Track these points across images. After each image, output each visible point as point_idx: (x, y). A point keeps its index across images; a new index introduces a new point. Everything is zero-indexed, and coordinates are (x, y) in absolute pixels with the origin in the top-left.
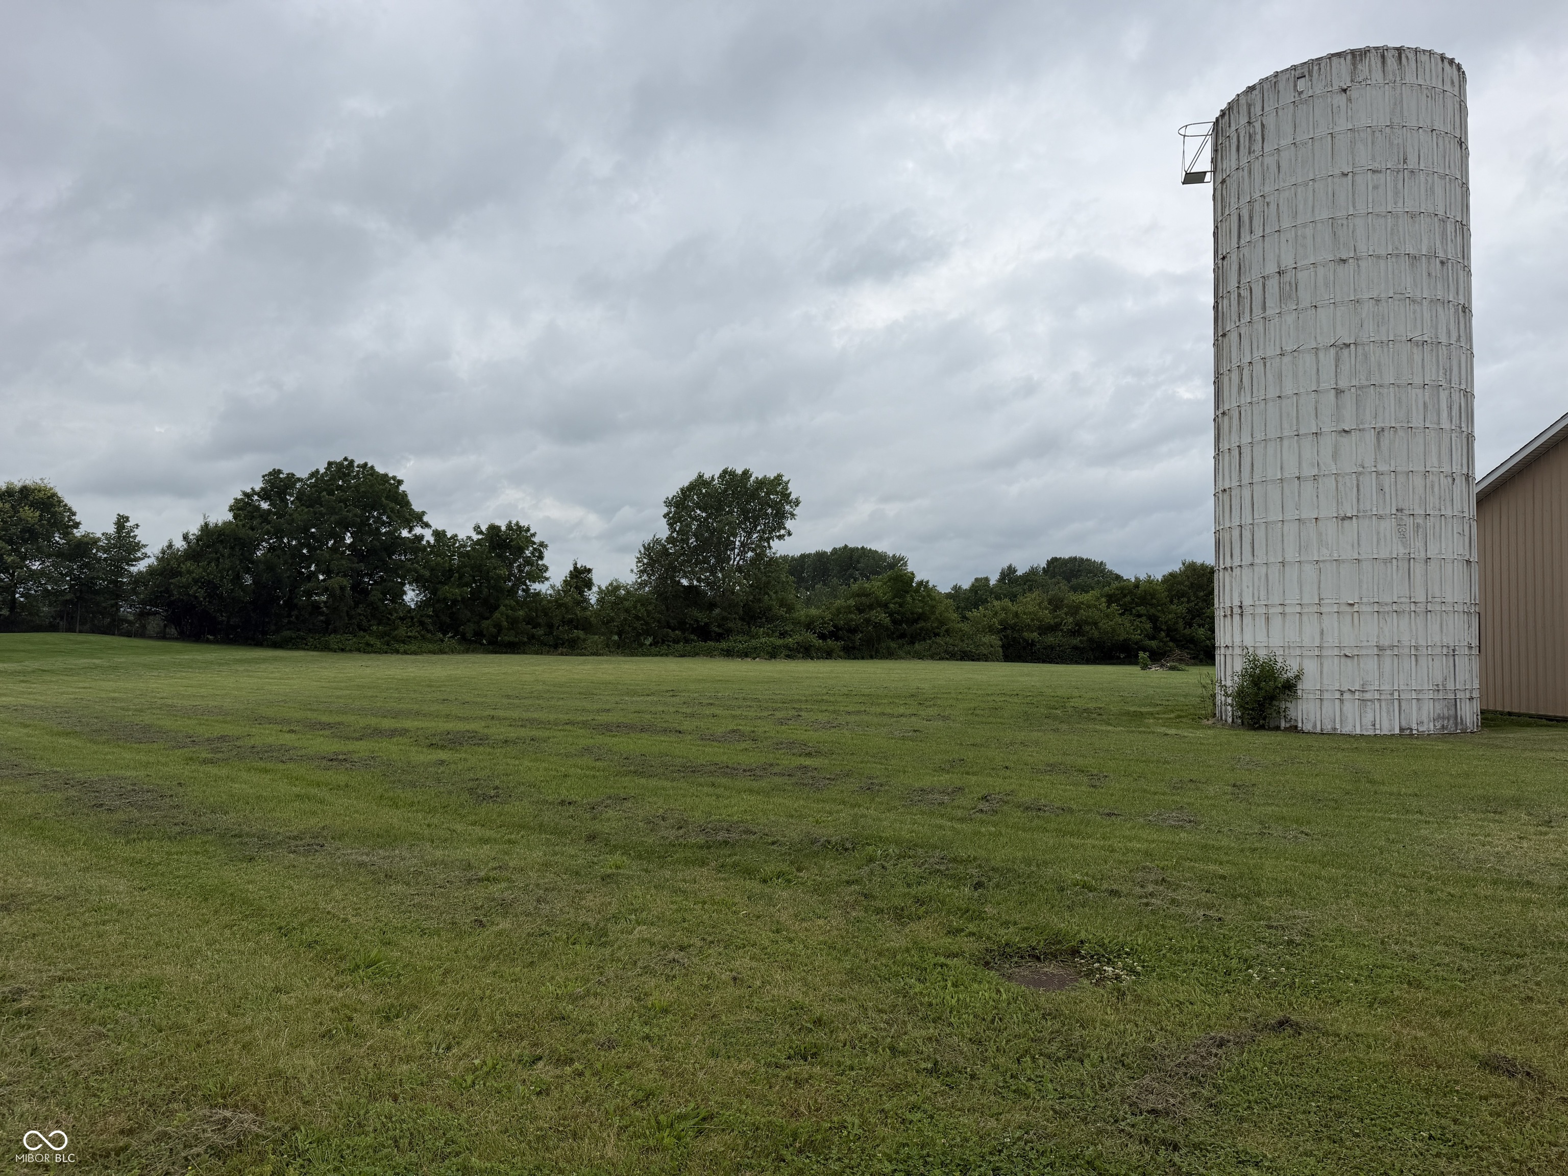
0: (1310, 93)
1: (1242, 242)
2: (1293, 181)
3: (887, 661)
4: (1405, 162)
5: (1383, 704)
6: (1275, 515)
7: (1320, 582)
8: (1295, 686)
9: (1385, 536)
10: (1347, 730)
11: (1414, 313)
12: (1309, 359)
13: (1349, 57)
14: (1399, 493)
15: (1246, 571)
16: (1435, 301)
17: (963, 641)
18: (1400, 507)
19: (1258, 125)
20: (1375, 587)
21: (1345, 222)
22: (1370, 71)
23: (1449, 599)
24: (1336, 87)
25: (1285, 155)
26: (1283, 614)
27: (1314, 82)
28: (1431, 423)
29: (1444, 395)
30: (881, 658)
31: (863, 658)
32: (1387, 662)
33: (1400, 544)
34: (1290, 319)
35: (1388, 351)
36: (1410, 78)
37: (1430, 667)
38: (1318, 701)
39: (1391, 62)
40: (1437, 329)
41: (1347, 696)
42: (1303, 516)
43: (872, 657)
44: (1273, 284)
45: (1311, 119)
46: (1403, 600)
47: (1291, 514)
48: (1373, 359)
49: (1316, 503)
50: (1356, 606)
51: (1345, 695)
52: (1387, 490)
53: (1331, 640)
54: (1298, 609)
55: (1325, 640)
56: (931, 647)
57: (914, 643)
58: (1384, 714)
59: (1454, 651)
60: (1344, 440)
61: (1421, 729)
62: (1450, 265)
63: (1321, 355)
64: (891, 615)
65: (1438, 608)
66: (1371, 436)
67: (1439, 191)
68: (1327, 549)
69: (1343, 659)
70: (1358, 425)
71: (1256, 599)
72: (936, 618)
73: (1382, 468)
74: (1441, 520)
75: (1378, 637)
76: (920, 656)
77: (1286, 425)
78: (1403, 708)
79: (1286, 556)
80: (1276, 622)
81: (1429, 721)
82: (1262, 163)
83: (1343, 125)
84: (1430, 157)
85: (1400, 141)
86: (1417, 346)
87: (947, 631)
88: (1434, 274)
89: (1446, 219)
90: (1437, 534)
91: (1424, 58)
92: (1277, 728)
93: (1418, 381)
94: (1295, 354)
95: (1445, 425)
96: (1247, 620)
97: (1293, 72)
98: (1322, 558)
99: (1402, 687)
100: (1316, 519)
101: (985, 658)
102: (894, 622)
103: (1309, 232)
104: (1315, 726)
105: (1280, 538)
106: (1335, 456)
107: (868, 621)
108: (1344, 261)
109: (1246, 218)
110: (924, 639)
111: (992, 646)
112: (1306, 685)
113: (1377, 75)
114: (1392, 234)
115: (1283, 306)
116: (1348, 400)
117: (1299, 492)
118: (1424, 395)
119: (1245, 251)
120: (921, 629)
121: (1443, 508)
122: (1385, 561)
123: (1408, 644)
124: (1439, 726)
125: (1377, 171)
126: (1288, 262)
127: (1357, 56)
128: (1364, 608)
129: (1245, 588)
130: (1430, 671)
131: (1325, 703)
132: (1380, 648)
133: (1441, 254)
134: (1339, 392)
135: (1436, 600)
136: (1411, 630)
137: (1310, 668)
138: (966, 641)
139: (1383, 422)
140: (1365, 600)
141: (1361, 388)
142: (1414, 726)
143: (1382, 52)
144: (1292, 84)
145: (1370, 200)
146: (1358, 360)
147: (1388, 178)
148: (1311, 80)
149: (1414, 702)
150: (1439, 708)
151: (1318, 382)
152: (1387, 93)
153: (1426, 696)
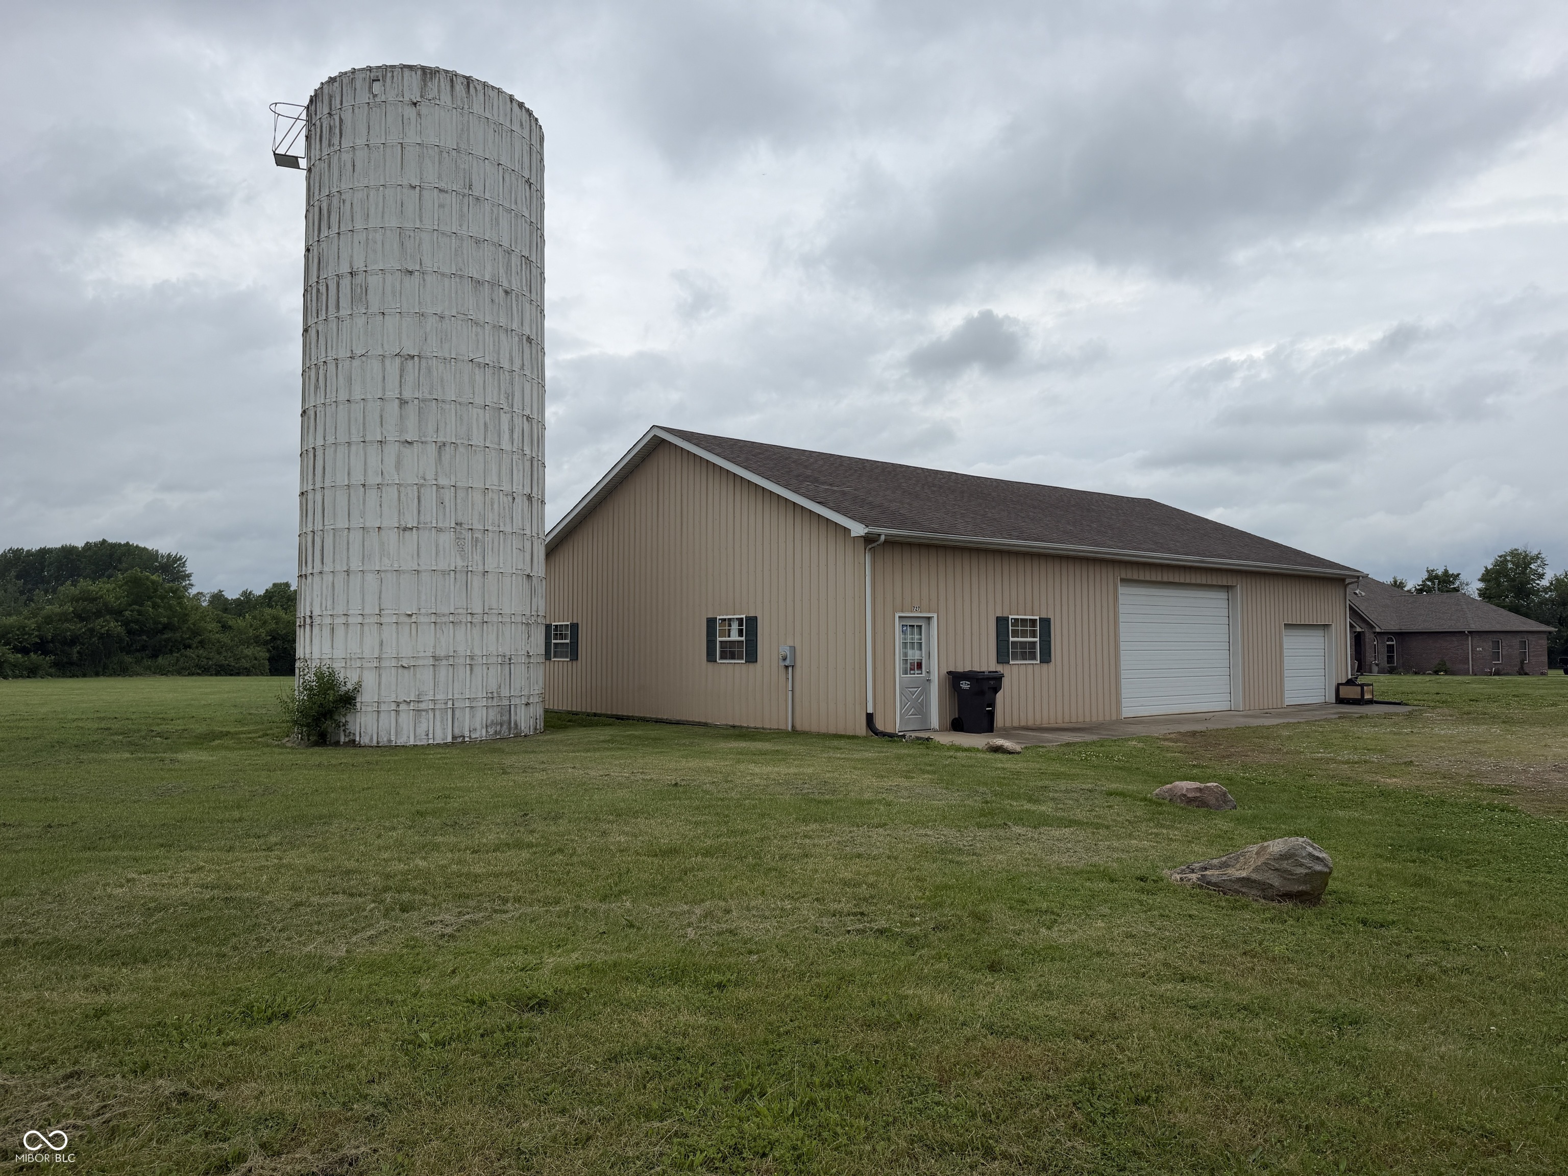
0: (383, 99)
1: (322, 236)
2: (366, 183)
3: (120, 678)
4: (470, 188)
5: (437, 713)
6: (342, 523)
7: (380, 592)
8: (355, 699)
9: (444, 548)
10: (401, 741)
11: (476, 335)
12: (376, 365)
13: (419, 72)
14: (458, 507)
15: (317, 578)
16: (498, 328)
17: (219, 653)
18: (459, 521)
19: (337, 118)
20: (433, 599)
21: (412, 234)
22: (439, 92)
23: (506, 610)
24: (407, 99)
25: (359, 154)
26: (346, 624)
27: (387, 89)
28: (492, 442)
29: (505, 418)
30: (111, 675)
31: (84, 675)
32: (443, 673)
33: (458, 557)
34: (360, 321)
35: (451, 368)
36: (477, 108)
37: (485, 675)
38: (375, 714)
39: (459, 88)
40: (499, 354)
41: (403, 707)
42: (368, 525)
43: (97, 674)
44: (346, 282)
45: (383, 125)
46: (460, 611)
47: (356, 522)
48: (435, 374)
49: (379, 512)
50: (414, 616)
51: (401, 705)
52: (447, 505)
53: (390, 651)
54: (360, 620)
55: (384, 651)
56: (178, 660)
57: (157, 657)
58: (438, 723)
59: (510, 659)
60: (407, 451)
61: (473, 736)
62: (514, 296)
63: (388, 362)
64: (126, 624)
65: (495, 619)
66: (432, 449)
67: (504, 223)
68: (389, 559)
69: (400, 670)
70: (420, 438)
71: (324, 609)
72: (188, 628)
73: (443, 481)
74: (499, 535)
75: (435, 647)
76: (163, 672)
77: (353, 431)
78: (457, 716)
79: (351, 565)
80: (340, 632)
81: (482, 727)
82: (340, 159)
83: (412, 137)
84: (496, 189)
85: (467, 167)
86: (480, 367)
87: (201, 643)
88: (497, 301)
89: (511, 252)
90: (496, 550)
91: (493, 94)
92: (337, 744)
93: (479, 401)
94: (364, 358)
95: (506, 445)
96: (316, 630)
97: (368, 73)
98: (383, 568)
99: (456, 696)
100: (379, 528)
101: (247, 672)
102: (130, 632)
103: (379, 236)
104: (371, 739)
105: (345, 547)
106: (398, 465)
107: (92, 630)
108: (411, 273)
109: (325, 212)
110: (171, 652)
111: (256, 659)
112: (366, 698)
113: (446, 98)
114: (456, 255)
115: (355, 308)
116: (412, 410)
117: (364, 501)
118: (485, 415)
119: (324, 245)
120: (168, 640)
121: (501, 524)
122: (443, 572)
123: (463, 654)
124: (491, 731)
125: (444, 191)
126: (359, 265)
127: (428, 73)
128: (422, 619)
129: (315, 596)
130: (485, 679)
131: (382, 715)
132: (436, 658)
133: (505, 284)
134: (403, 402)
135: (494, 611)
136: (467, 641)
137: (369, 680)
138: (225, 654)
139: (445, 437)
140: (423, 611)
141: (424, 400)
142: (467, 734)
143: (452, 77)
144: (367, 84)
145: (436, 218)
146: (422, 373)
147: (454, 200)
148: (384, 86)
149: (468, 709)
150: (493, 715)
151: (384, 389)
152: (454, 116)
153: (480, 704)
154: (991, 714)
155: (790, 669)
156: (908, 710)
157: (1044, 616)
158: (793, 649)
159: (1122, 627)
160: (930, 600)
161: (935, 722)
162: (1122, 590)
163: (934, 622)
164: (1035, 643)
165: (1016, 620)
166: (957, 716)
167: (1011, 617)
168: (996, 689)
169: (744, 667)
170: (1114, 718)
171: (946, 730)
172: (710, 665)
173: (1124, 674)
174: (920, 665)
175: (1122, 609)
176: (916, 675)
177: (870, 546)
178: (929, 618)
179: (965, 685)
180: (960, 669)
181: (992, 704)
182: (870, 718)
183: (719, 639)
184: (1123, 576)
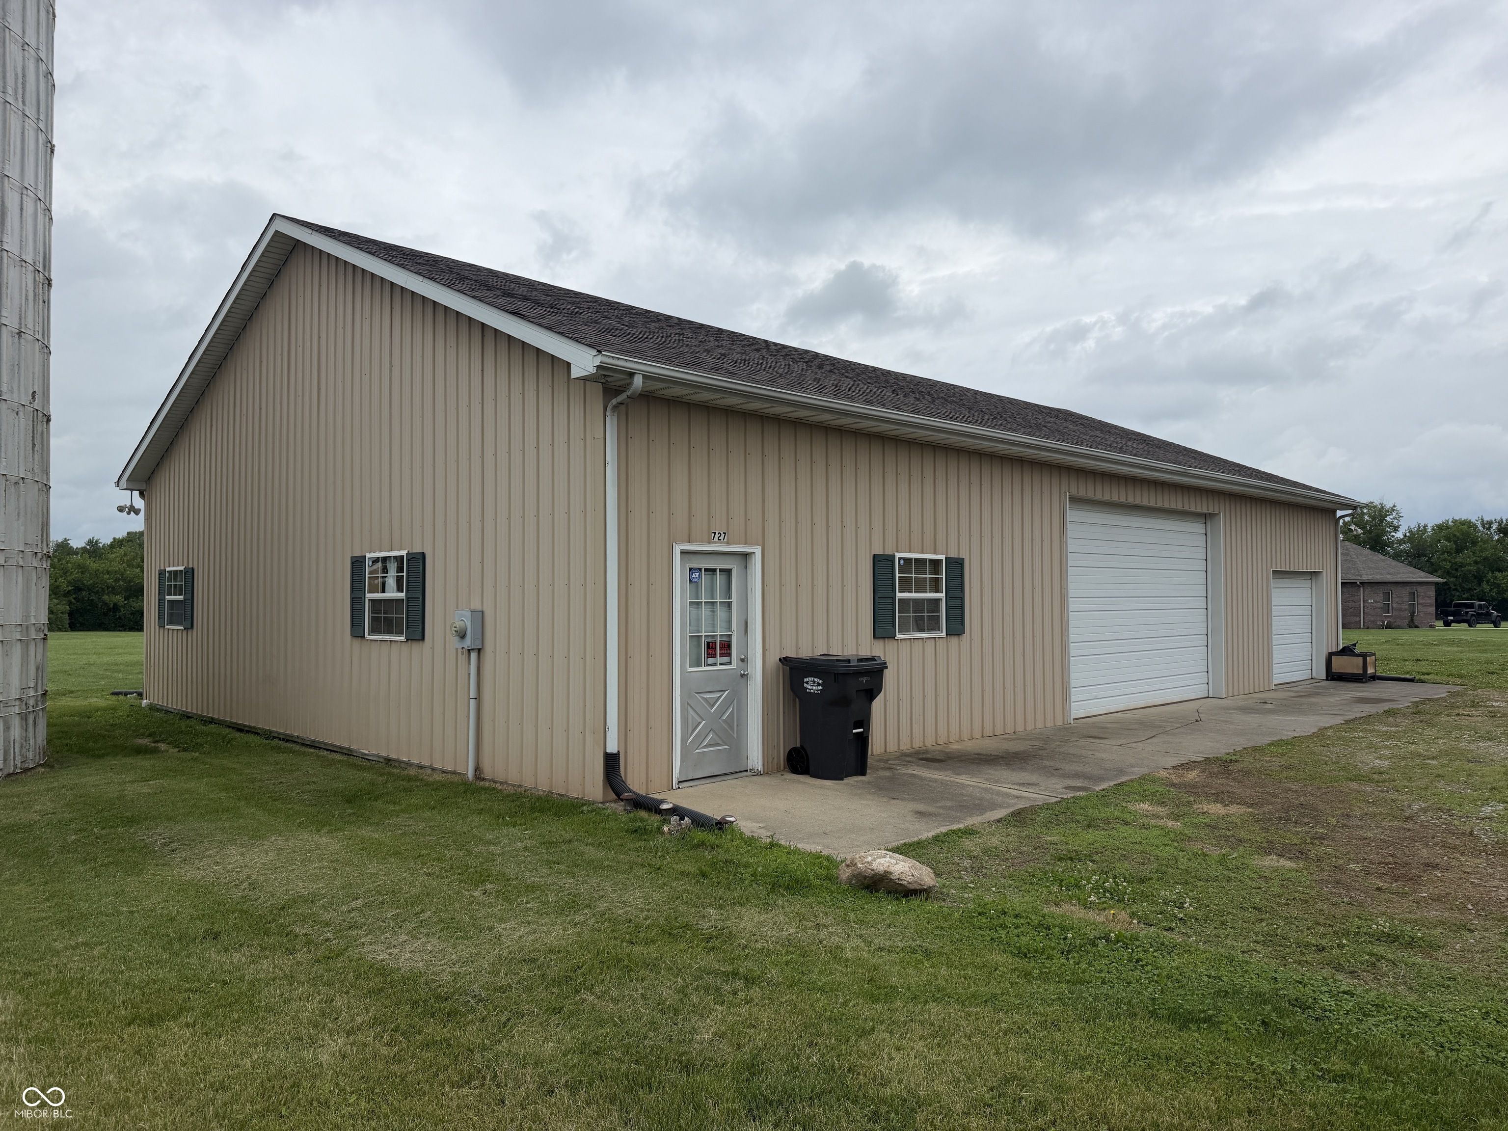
154: (863, 741)
155: (474, 655)
156: (700, 738)
157: (953, 554)
158: (479, 617)
159: (1073, 574)
160: (747, 520)
161: (755, 757)
162: (1073, 515)
163: (757, 562)
164: (937, 601)
165: (908, 561)
166: (798, 745)
167: (898, 555)
168: (871, 693)
169: (405, 648)
170: (1059, 723)
171: (779, 770)
172: (357, 642)
173: (1074, 649)
174: (726, 647)
175: (1072, 546)
176: (719, 667)
177: (614, 402)
178: (746, 556)
179: (813, 685)
180: (805, 653)
181: (864, 722)
182: (611, 762)
183: (369, 596)
184: (1074, 492)
